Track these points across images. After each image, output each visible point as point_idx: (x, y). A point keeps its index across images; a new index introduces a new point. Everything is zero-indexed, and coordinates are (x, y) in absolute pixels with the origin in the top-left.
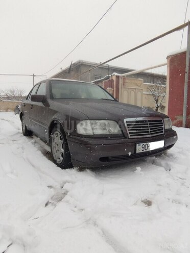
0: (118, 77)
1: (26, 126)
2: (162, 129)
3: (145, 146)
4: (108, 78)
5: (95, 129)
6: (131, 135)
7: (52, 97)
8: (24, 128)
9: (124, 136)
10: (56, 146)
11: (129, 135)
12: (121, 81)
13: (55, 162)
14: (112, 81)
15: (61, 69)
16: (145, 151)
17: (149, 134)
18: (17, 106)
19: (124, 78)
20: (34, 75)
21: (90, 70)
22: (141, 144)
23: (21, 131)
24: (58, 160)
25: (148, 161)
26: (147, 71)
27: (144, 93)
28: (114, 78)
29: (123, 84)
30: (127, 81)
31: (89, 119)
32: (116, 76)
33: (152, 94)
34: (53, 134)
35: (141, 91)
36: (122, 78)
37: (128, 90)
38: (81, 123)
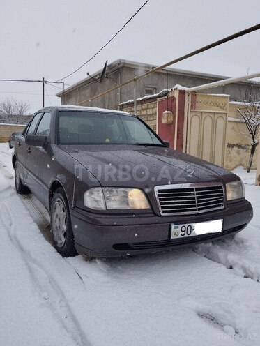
0: (182, 93)
1: (20, 179)
2: (222, 201)
3: (187, 229)
4: (166, 94)
6: (164, 212)
8: (18, 181)
9: (154, 213)
10: (57, 220)
11: (161, 210)
12: (188, 100)
13: (55, 244)
14: (173, 99)
15: (88, 74)
16: (186, 236)
17: (195, 210)
18: (14, 134)
19: (194, 94)
20: (44, 82)
21: (135, 80)
22: (180, 226)
23: (13, 185)
24: (59, 242)
25: (200, 250)
27: (229, 119)
28: (176, 95)
29: (192, 105)
30: (199, 99)
31: (101, 186)
32: (180, 91)
33: (244, 121)
34: (54, 201)
35: (224, 116)
36: (190, 95)
37: (200, 115)
38: (90, 190)
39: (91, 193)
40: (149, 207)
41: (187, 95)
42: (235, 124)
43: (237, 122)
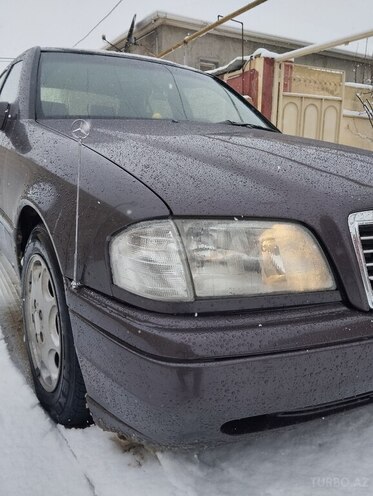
0: (270, 62)
4: (240, 66)
5: (203, 263)
7: (37, 112)
12: (279, 76)
13: (34, 377)
14: (254, 74)
15: (104, 38)
19: (288, 66)
21: (185, 42)
26: (342, 48)
27: (345, 112)
28: (259, 66)
29: (285, 85)
30: (296, 75)
31: (172, 216)
32: (266, 59)
33: (366, 115)
34: (28, 261)
35: (337, 105)
36: (283, 66)
37: (298, 102)
38: (133, 230)
39: (137, 241)
40: (330, 284)
41: (277, 66)
42: (351, 121)
43: (354, 117)
